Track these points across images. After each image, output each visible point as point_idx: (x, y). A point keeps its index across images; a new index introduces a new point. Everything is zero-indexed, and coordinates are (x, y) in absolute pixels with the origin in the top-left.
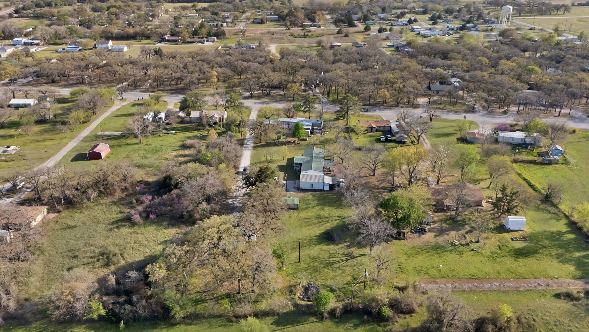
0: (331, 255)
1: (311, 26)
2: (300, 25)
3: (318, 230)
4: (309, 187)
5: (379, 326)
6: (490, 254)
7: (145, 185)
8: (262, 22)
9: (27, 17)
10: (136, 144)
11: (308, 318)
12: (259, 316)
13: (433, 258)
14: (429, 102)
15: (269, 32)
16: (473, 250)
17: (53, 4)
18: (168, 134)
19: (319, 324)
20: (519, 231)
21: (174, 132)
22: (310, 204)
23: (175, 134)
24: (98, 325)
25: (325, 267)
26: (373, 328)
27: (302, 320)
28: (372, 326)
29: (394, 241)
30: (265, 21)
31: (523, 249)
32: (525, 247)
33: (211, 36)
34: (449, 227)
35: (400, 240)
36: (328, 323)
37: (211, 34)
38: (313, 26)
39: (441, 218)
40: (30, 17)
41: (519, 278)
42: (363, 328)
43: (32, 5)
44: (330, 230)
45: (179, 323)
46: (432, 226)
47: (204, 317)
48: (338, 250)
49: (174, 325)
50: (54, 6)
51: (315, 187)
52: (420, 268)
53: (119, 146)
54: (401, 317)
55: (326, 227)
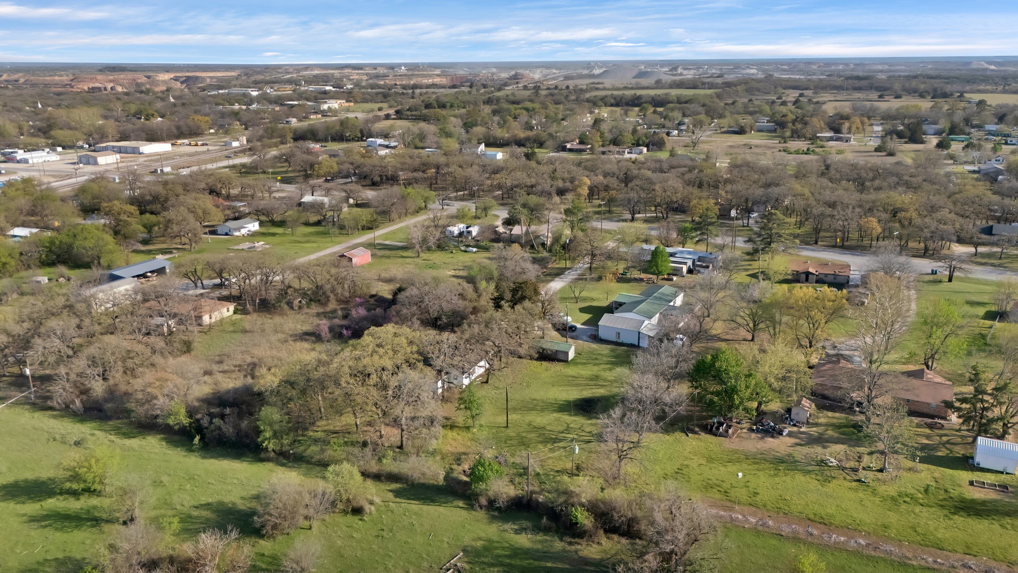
0: (568, 430)
1: (831, 139)
2: (808, 136)
3: (574, 394)
4: (613, 338)
5: (562, 540)
6: (895, 494)
7: (375, 301)
8: (741, 131)
9: (407, 119)
10: (411, 257)
11: (455, 500)
12: (383, 478)
13: (760, 473)
14: (976, 254)
15: (745, 145)
16: (859, 481)
17: (448, 105)
18: (465, 251)
19: (464, 513)
20: (1002, 473)
21: (475, 250)
22: (596, 359)
23: (475, 252)
24: (176, 438)
25: (541, 442)
26: (547, 541)
27: (443, 500)
28: (548, 538)
29: (703, 434)
30: (748, 130)
31: (984, 503)
32: (995, 501)
33: (638, 145)
34: (837, 438)
35: (716, 435)
36: (481, 514)
37: (641, 142)
38: (836, 140)
39: (835, 421)
40: (411, 119)
41: (927, 546)
42: (529, 536)
43: (420, 106)
44: (597, 397)
45: (268, 460)
46: (803, 429)
47: (309, 462)
48: (585, 426)
49: (262, 460)
50: (448, 107)
51: (623, 339)
52: (717, 482)
53: (389, 257)
54: (612, 539)
55: (593, 393)
